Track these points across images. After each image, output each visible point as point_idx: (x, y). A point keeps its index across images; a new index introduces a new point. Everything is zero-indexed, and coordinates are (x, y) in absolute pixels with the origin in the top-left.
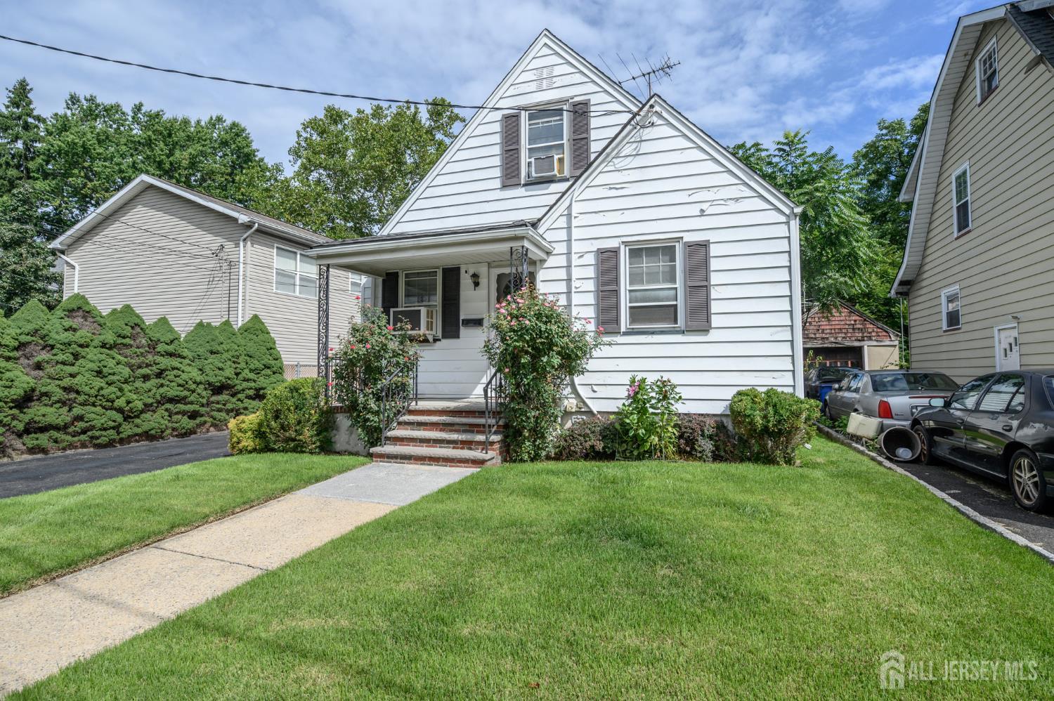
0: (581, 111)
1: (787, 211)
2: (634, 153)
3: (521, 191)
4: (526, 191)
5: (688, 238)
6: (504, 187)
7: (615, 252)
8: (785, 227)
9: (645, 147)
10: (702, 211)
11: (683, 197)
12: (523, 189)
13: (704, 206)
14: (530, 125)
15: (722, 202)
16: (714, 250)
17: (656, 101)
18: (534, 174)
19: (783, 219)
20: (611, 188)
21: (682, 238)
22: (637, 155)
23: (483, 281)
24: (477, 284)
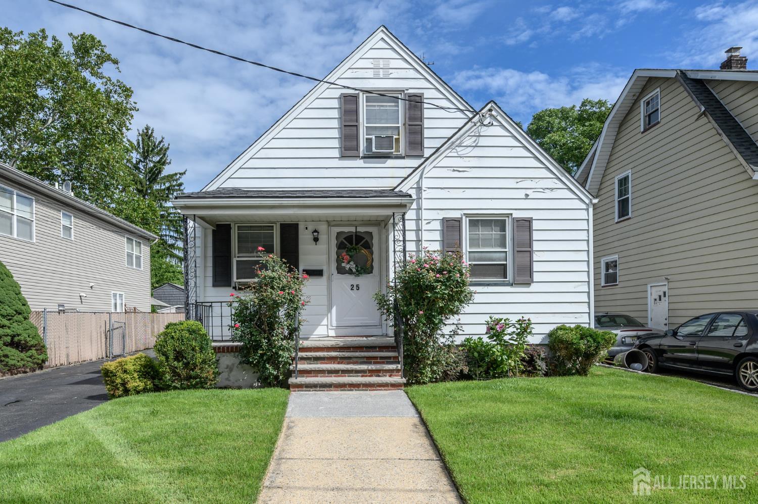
0: (415, 102)
1: (587, 201)
2: (474, 145)
3: (360, 163)
4: (364, 163)
5: (516, 214)
6: (343, 157)
7: (459, 221)
8: (585, 212)
9: (483, 141)
10: (527, 195)
11: (511, 183)
12: (362, 161)
13: (528, 192)
14: (367, 106)
15: (542, 190)
16: (536, 225)
17: (492, 106)
18: (374, 150)
19: (584, 206)
20: (454, 170)
21: (512, 214)
22: (476, 146)
23: (323, 237)
24: (316, 240)
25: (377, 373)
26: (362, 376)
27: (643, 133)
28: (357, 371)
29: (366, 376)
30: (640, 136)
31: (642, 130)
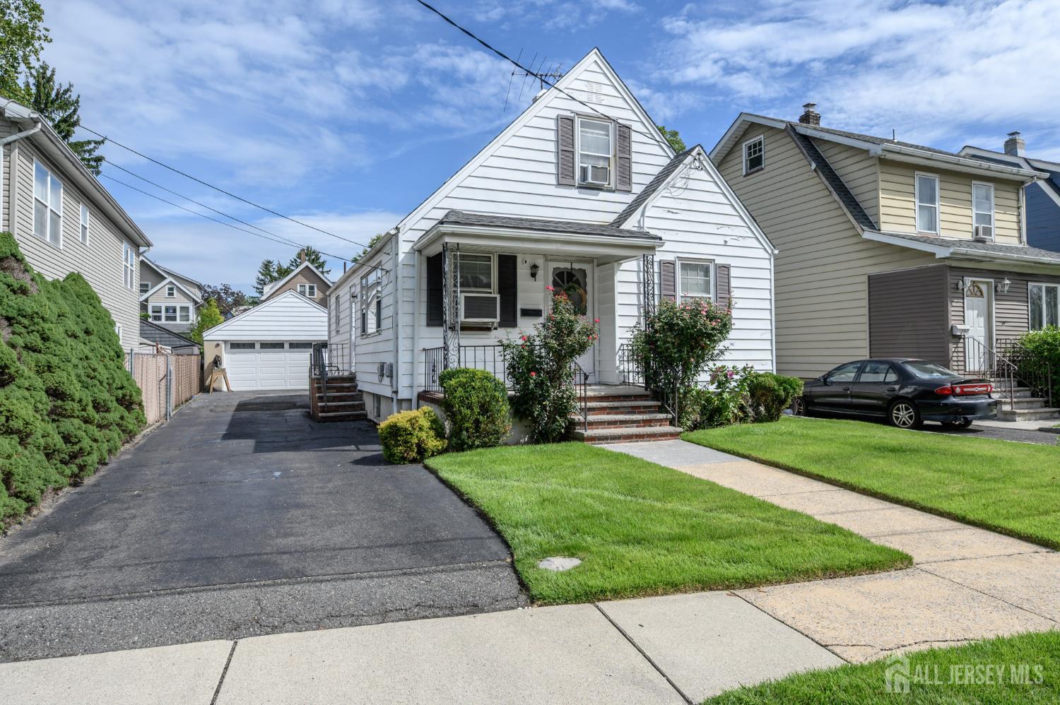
0: (624, 133)
1: (770, 252)
2: (684, 187)
3: (574, 192)
4: (579, 193)
5: (719, 261)
6: (559, 185)
7: (673, 264)
8: (768, 262)
9: (692, 184)
10: (726, 242)
11: (713, 229)
12: (577, 191)
13: (727, 239)
14: (582, 131)
15: (736, 238)
16: (733, 272)
17: (699, 150)
18: (590, 180)
19: (767, 256)
20: (669, 211)
21: (714, 260)
22: (686, 189)
23: (540, 273)
24: (533, 275)
25: (648, 423)
26: (637, 427)
27: (745, 176)
28: (633, 422)
29: (640, 426)
30: (742, 179)
31: (744, 173)
